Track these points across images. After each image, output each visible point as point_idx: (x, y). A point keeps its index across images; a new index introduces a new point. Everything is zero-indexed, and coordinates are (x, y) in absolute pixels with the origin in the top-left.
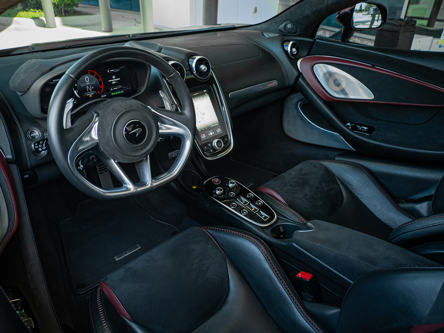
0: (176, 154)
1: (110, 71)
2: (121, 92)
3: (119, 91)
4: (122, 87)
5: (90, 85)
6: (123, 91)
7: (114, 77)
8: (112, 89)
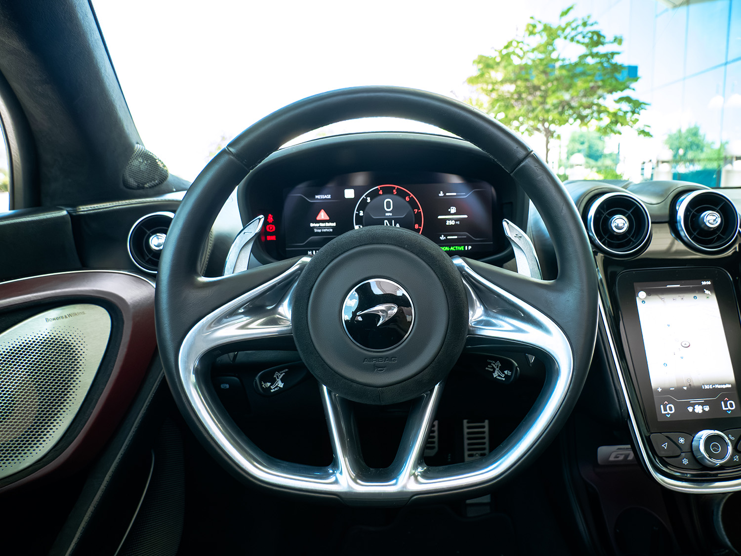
0: (622, 454)
1: (445, 195)
2: (465, 248)
3: (460, 246)
4: (468, 237)
5: (393, 219)
6: (470, 247)
7: (453, 210)
8: (442, 238)
